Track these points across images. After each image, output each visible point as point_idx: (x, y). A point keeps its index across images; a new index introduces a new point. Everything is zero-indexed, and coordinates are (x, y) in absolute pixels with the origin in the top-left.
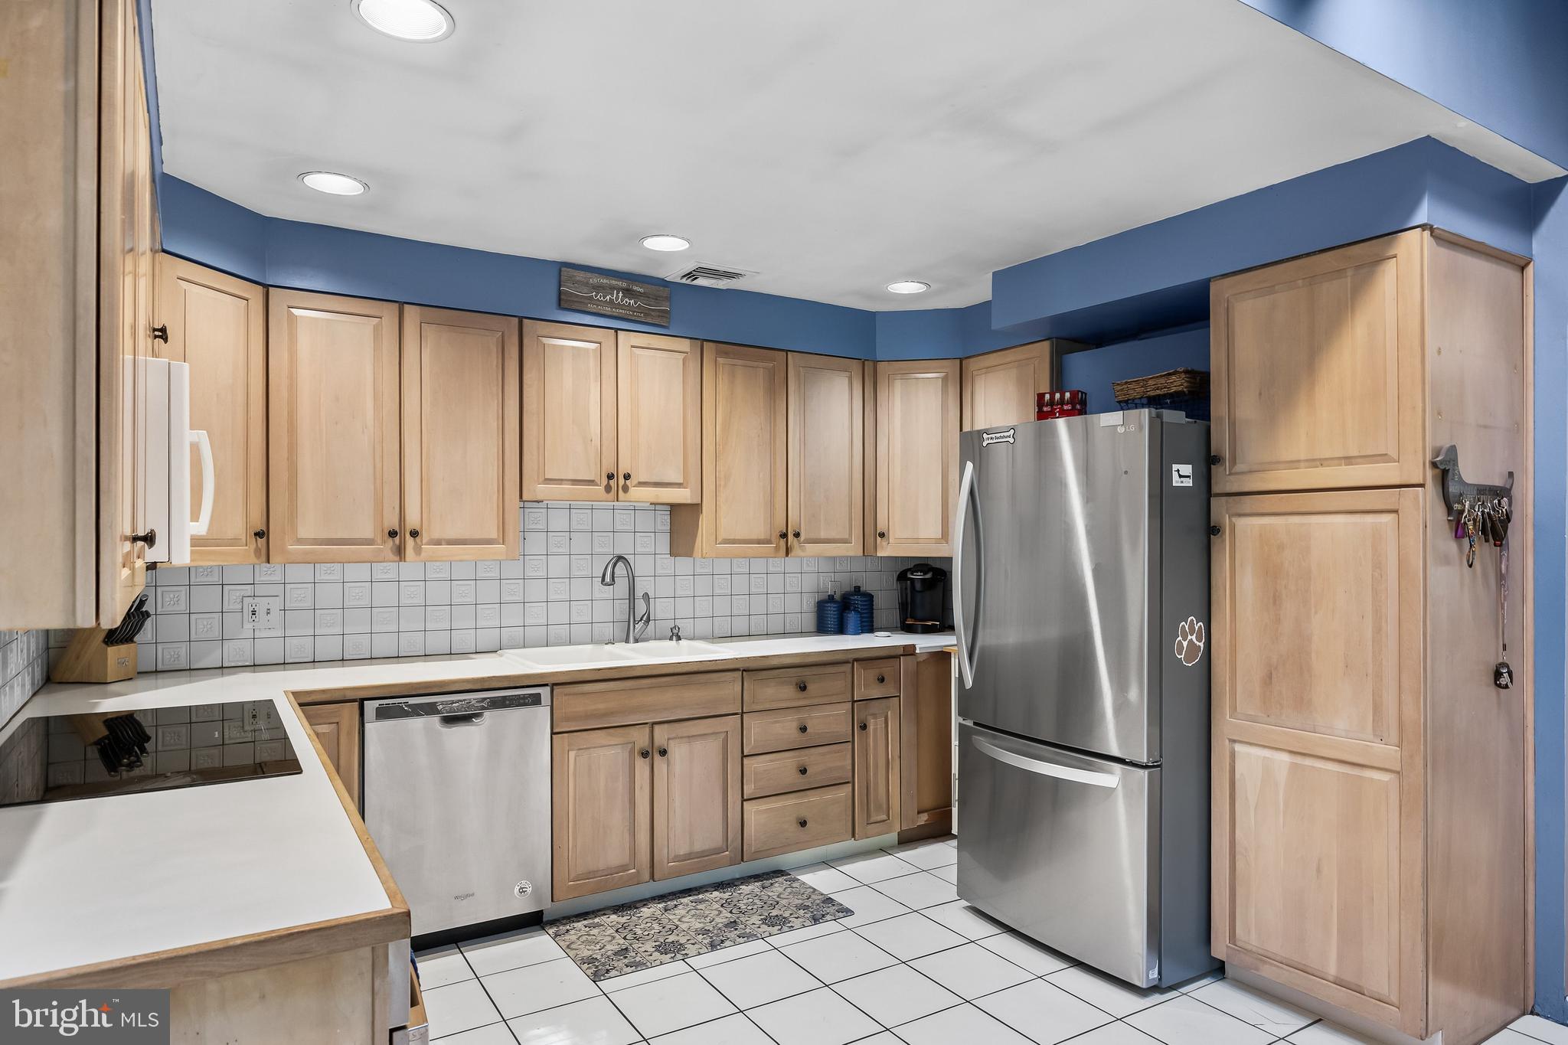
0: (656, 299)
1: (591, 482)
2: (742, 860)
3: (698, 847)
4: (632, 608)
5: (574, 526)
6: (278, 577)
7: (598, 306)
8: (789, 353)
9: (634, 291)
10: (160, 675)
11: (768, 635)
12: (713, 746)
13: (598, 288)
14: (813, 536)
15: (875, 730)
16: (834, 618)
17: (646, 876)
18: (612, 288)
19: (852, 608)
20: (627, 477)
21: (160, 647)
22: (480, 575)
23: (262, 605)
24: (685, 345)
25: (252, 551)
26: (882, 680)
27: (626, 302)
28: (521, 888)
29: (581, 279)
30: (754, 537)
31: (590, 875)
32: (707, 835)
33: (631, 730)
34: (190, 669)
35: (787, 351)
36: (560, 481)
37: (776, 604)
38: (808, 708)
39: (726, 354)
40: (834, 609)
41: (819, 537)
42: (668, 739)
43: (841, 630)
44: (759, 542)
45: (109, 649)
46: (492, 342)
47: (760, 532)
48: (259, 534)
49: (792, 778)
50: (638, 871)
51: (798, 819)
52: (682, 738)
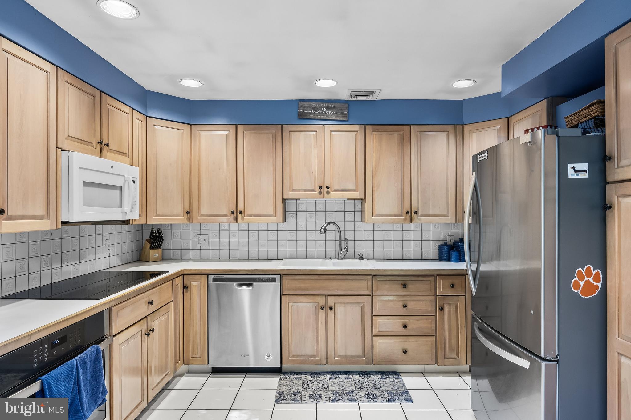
0: (341, 109)
1: (313, 190)
2: (373, 363)
3: (349, 353)
4: (340, 244)
5: (318, 209)
6: (208, 228)
7: (314, 115)
8: (412, 126)
9: (331, 107)
10: (173, 260)
11: (412, 260)
12: (357, 310)
13: (314, 108)
14: (425, 213)
15: (449, 312)
16: (446, 254)
17: (324, 362)
18: (321, 107)
19: (455, 249)
20: (328, 188)
21: (173, 251)
22: (279, 229)
23: (203, 237)
24: (356, 128)
25: (186, 218)
26: (453, 286)
27: (327, 112)
28: (268, 356)
29: (307, 105)
30: (392, 213)
31: (298, 356)
32: (354, 349)
33: (317, 297)
34: (181, 259)
35: (410, 125)
36: (299, 190)
37: (417, 245)
38: (409, 296)
39: (377, 130)
40: (447, 249)
41: (429, 214)
42: (334, 303)
43: (449, 260)
44: (395, 216)
45: (151, 251)
46: (271, 136)
47: (396, 211)
48: (188, 213)
49: (399, 329)
50: (320, 359)
51: (403, 349)
52: (341, 303)
